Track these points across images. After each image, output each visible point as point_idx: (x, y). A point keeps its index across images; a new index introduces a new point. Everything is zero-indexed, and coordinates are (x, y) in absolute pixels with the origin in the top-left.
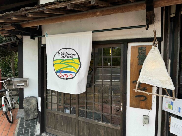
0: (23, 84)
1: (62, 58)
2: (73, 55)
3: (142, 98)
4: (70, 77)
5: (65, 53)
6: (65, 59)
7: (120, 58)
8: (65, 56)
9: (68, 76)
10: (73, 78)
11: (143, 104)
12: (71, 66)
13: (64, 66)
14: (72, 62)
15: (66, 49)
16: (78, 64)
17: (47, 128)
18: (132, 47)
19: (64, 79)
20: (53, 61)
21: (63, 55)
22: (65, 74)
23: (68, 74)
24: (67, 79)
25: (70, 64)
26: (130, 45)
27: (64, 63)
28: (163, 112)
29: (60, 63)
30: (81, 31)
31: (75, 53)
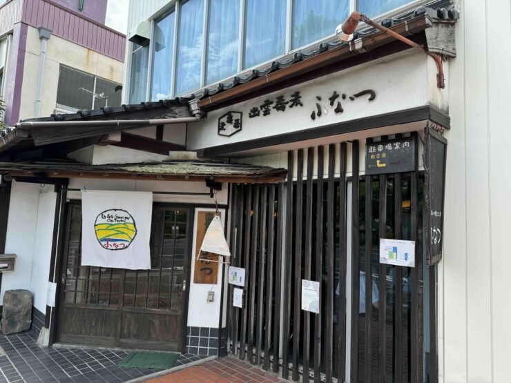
0: (6, 265)
1: (110, 223)
2: (126, 218)
3: (208, 271)
4: (121, 247)
5: (114, 216)
6: (113, 223)
7: (185, 225)
8: (113, 219)
9: (118, 246)
10: (126, 247)
11: (208, 278)
12: (123, 233)
13: (114, 232)
14: (124, 228)
15: (115, 210)
16: (132, 230)
17: (62, 335)
18: (200, 212)
19: (112, 250)
20: (95, 225)
21: (111, 219)
22: (113, 243)
23: (118, 243)
24: (116, 250)
25: (122, 230)
26: (197, 210)
27: (113, 229)
28: (229, 285)
29: (107, 229)
30: (136, 190)
31: (129, 216)
